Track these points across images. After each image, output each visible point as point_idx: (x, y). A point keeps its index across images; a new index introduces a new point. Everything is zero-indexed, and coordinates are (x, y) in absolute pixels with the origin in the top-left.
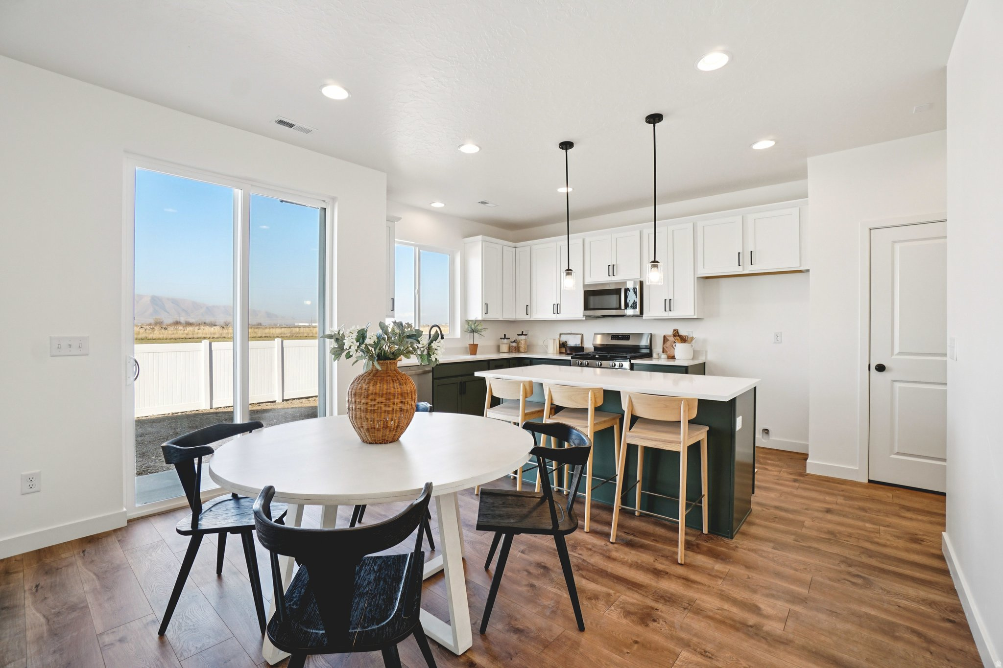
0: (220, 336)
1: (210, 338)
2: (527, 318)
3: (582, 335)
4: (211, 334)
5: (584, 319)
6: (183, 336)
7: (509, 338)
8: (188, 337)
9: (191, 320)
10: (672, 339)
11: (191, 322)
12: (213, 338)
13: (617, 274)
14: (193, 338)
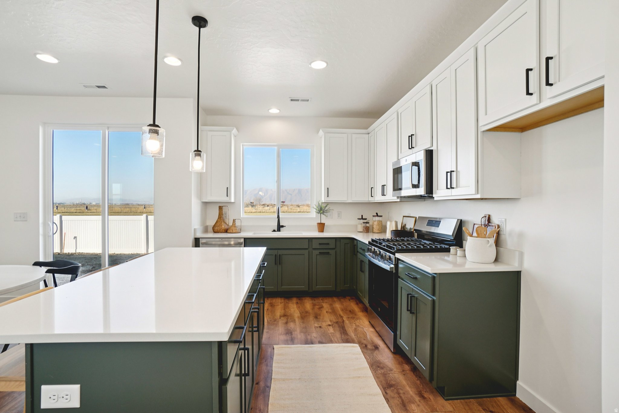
2: (373, 200)
13: (415, 146)
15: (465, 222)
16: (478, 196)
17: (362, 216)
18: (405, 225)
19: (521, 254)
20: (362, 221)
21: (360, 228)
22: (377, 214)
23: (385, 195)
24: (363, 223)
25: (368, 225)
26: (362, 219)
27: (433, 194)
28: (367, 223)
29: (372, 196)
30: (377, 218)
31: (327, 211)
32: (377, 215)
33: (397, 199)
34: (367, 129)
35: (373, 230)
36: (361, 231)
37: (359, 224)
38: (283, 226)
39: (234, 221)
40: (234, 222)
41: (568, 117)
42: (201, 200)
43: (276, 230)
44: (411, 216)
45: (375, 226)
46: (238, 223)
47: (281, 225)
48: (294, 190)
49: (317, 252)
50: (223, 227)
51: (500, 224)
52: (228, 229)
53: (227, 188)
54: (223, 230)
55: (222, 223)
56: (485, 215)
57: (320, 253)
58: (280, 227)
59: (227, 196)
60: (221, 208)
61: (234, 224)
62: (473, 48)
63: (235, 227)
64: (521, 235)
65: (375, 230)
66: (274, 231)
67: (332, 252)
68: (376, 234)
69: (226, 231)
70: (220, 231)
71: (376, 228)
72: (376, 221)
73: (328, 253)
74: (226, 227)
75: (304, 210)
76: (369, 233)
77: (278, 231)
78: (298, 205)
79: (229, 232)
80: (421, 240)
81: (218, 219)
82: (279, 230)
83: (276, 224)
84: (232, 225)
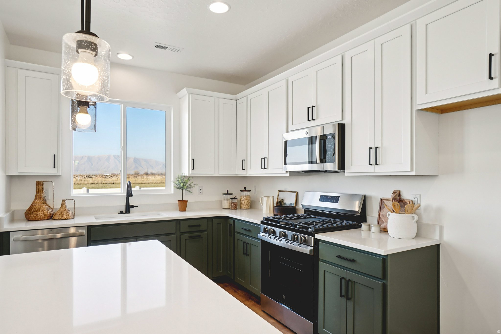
0: (161, 182)
1: (155, 183)
2: (243, 173)
3: (297, 193)
4: (156, 180)
5: (288, 175)
6: (140, 182)
7: (232, 194)
8: (143, 182)
9: (154, 172)
10: (390, 204)
11: (154, 173)
12: (157, 183)
13: (317, 118)
14: (146, 183)
15: (370, 197)
16: (413, 173)
17: (228, 191)
18: (283, 200)
19: (441, 228)
20: (228, 197)
21: (226, 204)
22: (245, 188)
23: (266, 169)
24: (231, 198)
25: (236, 201)
26: (228, 194)
27: (345, 170)
28: (235, 198)
29: (243, 169)
30: (245, 193)
31: (190, 186)
32: (245, 190)
33: (286, 173)
34: (235, 95)
35: (241, 206)
36: (227, 207)
37: (224, 200)
38: (133, 206)
39: (64, 202)
40: (64, 204)
41: (495, 104)
42: (5, 173)
43: (124, 211)
44: (289, 190)
45: (243, 202)
46: (69, 205)
47: (130, 204)
48: (82, 157)
49: (187, 236)
50: (46, 211)
51: (414, 200)
52: (53, 214)
53: (54, 155)
54: (46, 216)
55: (42, 206)
56: (394, 190)
57: (189, 237)
58: (128, 208)
59: (54, 167)
60: (39, 184)
61: (64, 206)
62: (409, 24)
63: (66, 210)
64: (439, 211)
65: (244, 206)
66: (121, 213)
67: (203, 234)
68: (245, 210)
69: (51, 217)
70: (40, 218)
71: (244, 203)
72: (244, 196)
73: (199, 237)
74: (50, 212)
75: (98, 181)
76: (237, 210)
77: (126, 213)
78: (88, 176)
79: (57, 218)
80: (315, 216)
81: (35, 199)
82: (128, 211)
83: (124, 204)
84: (60, 207)
